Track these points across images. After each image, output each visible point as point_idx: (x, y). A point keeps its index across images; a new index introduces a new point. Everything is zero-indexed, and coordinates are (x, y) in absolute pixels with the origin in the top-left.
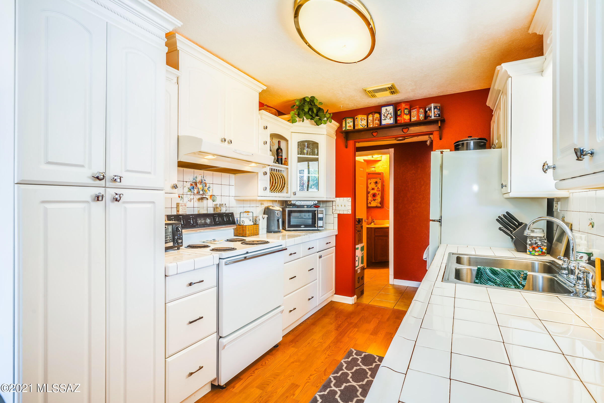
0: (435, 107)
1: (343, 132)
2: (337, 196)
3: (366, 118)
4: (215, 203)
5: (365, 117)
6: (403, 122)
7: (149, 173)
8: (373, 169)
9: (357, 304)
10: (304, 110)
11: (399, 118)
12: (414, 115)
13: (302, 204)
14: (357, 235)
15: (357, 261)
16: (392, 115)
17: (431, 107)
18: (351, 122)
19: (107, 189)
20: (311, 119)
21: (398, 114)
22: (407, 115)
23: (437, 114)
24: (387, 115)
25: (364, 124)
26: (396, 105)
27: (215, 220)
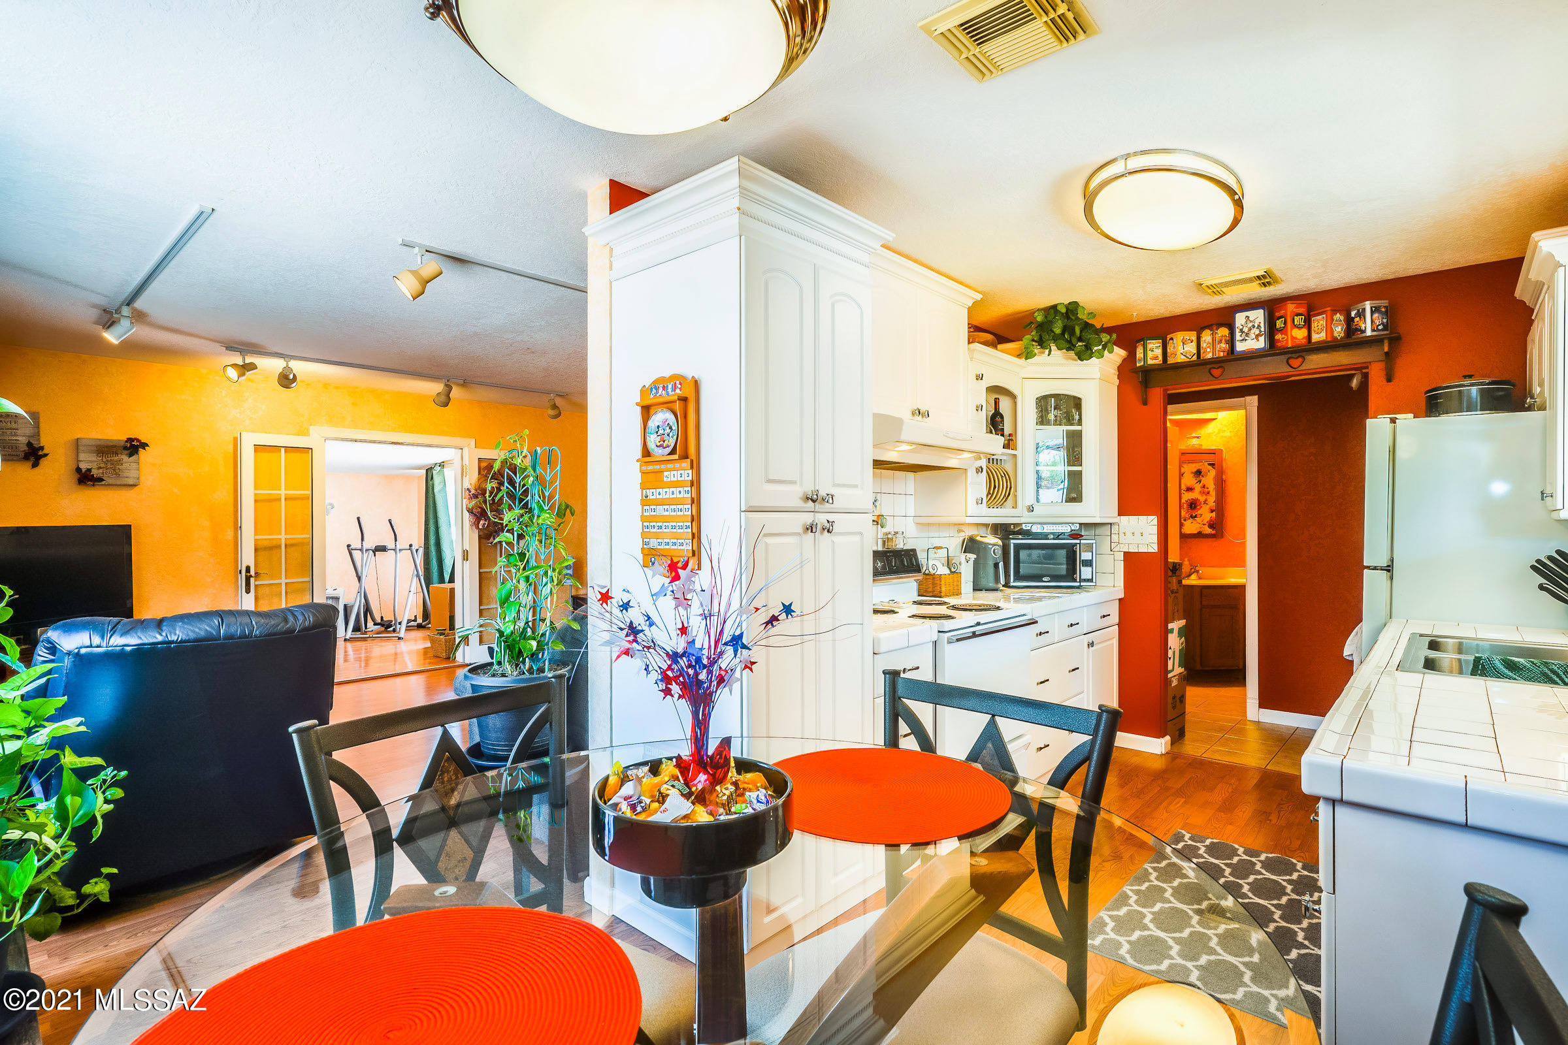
0: (1374, 309)
1: (1136, 370)
2: (1122, 512)
3: (1194, 338)
4: (884, 530)
5: (1193, 335)
6: (1290, 345)
7: (856, 486)
8: (1195, 442)
9: (1172, 756)
10: (1053, 332)
11: (1278, 337)
12: (1320, 328)
13: (1045, 531)
14: (1170, 601)
15: (1170, 658)
16: (1262, 329)
17: (1364, 310)
18: (1157, 347)
19: (817, 514)
20: (1069, 349)
21: (1278, 326)
22: (1300, 328)
23: (1379, 325)
24: (1250, 329)
25: (1191, 352)
26: (1272, 307)
27: (890, 563)
